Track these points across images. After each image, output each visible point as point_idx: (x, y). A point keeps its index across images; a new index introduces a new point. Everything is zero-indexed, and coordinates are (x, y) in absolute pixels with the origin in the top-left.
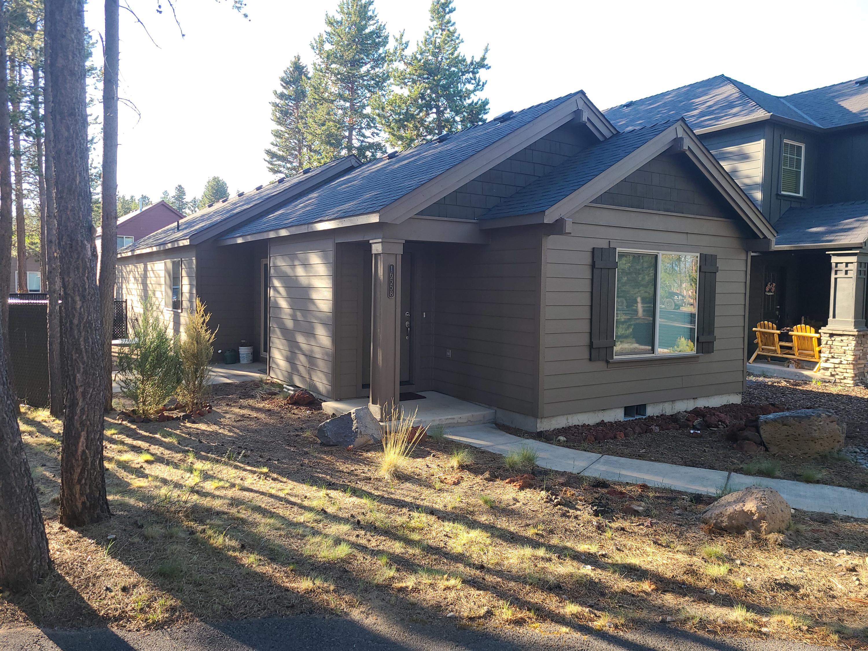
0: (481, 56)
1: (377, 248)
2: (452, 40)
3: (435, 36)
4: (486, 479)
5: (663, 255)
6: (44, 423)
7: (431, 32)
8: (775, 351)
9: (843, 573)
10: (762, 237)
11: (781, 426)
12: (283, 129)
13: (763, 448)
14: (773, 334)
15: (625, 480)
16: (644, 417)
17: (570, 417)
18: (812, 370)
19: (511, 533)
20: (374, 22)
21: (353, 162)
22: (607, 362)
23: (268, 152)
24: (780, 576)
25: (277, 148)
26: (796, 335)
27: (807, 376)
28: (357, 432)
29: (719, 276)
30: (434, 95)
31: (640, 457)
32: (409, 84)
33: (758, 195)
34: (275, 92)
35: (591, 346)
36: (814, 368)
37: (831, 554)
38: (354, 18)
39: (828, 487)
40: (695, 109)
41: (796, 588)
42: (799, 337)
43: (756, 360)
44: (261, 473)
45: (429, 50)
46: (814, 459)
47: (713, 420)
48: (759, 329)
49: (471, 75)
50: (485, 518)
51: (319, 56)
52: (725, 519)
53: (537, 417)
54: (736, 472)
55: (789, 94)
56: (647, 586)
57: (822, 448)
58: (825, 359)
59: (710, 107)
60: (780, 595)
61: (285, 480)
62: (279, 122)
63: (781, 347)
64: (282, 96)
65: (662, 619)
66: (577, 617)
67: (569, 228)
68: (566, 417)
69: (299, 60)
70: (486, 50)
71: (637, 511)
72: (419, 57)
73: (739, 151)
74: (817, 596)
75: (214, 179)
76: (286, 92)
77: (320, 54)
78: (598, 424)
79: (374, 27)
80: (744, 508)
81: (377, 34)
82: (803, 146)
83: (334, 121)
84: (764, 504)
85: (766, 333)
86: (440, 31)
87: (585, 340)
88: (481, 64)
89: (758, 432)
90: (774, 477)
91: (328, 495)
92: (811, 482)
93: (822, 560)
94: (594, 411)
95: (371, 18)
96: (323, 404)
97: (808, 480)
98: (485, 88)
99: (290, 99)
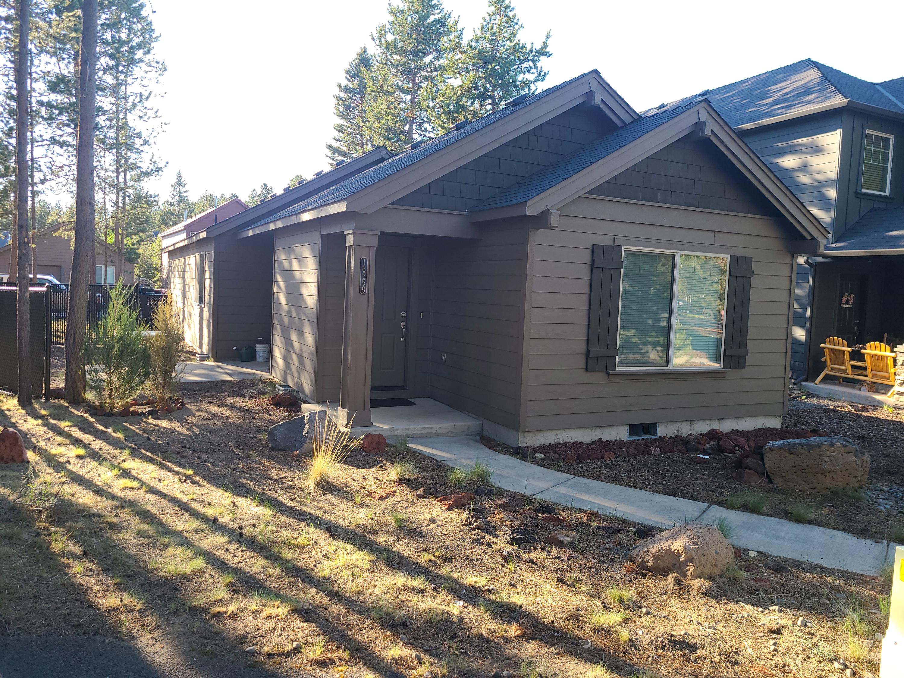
0: (542, 43)
1: (350, 241)
2: (510, 26)
3: (493, 22)
4: (417, 496)
5: (682, 256)
6: (7, 412)
7: (488, 18)
8: (845, 371)
9: (762, 634)
10: (809, 238)
11: (787, 454)
12: (346, 124)
13: (765, 478)
14: (844, 351)
15: (577, 505)
16: (653, 437)
17: (560, 433)
18: (886, 394)
19: (403, 558)
20: (439, 11)
21: (383, 155)
22: (608, 373)
23: (330, 147)
24: (679, 632)
25: (339, 143)
26: (870, 354)
27: (879, 402)
28: (306, 437)
29: (755, 282)
30: (488, 86)
31: (617, 481)
32: (464, 73)
33: (832, 193)
34: (340, 86)
35: (587, 355)
36: (889, 390)
37: (760, 609)
38: (416, 6)
39: (821, 528)
40: (770, 97)
41: (694, 648)
42: (873, 356)
43: (824, 380)
44: (185, 475)
45: (485, 37)
46: (822, 496)
47: (729, 444)
48: (827, 345)
49: (531, 63)
50: (384, 539)
51: (378, 47)
52: (651, 558)
53: (518, 430)
54: (718, 505)
55: (887, 80)
56: (513, 631)
57: (833, 483)
58: (900, 382)
59: (786, 94)
60: (669, 654)
61: (205, 483)
62: (342, 116)
63: (853, 367)
64: (346, 89)
65: (496, 673)
66: (396, 663)
67: (555, 220)
68: (554, 432)
69: (365, 51)
70: (548, 36)
71: (562, 542)
72: (474, 44)
73: (812, 142)
74: (714, 660)
75: (297, 177)
76: (350, 85)
77: (380, 45)
78: (594, 442)
79: (439, 16)
80: (671, 547)
81: (441, 23)
82: (892, 138)
83: (393, 115)
84: (695, 543)
85: (836, 350)
86: (498, 16)
87: (581, 347)
88: (543, 52)
89: (762, 460)
90: (759, 513)
91: (233, 503)
92: (802, 522)
93: (746, 616)
94: (591, 427)
95: (435, 6)
96: (303, 406)
97: (799, 520)
98: (547, 78)
99: (355, 93)
